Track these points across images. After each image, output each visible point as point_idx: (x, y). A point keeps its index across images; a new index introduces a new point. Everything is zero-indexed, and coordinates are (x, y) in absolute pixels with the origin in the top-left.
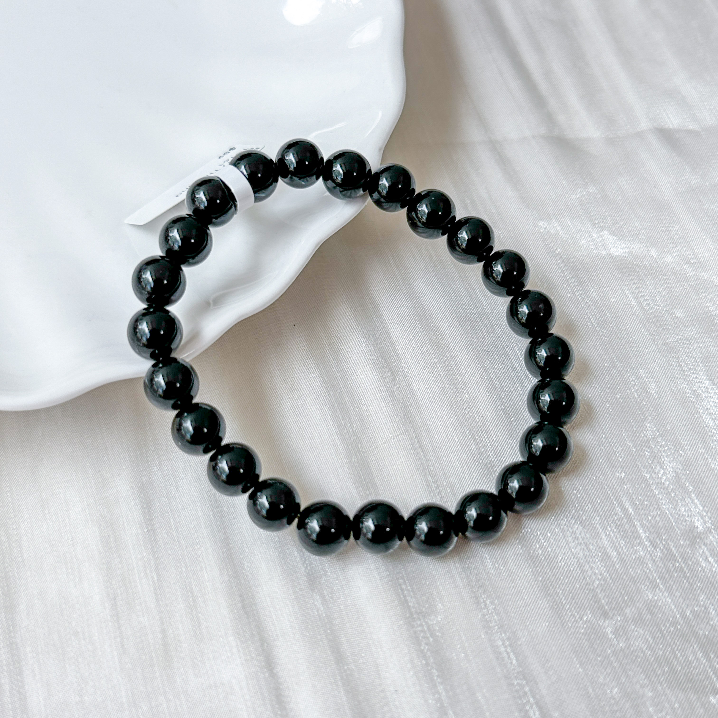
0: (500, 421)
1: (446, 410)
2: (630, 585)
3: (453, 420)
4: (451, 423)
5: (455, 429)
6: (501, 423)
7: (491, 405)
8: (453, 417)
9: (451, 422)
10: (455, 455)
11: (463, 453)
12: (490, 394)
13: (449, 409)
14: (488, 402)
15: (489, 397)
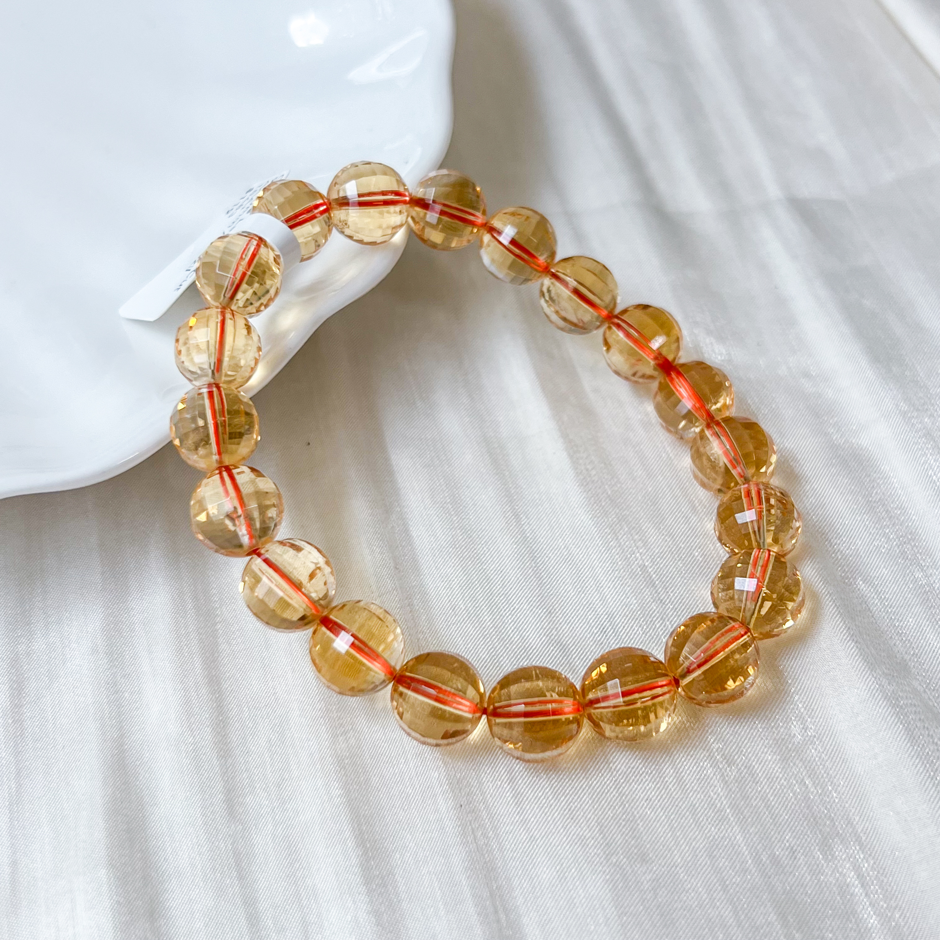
0: (528, 583)
1: (454, 566)
2: (686, 816)
3: (461, 580)
4: (458, 584)
5: (462, 593)
6: (528, 585)
7: (517, 560)
8: (461, 575)
9: (458, 582)
10: (458, 628)
11: (469, 625)
12: (518, 545)
13: (457, 564)
14: (514, 556)
15: (516, 550)
